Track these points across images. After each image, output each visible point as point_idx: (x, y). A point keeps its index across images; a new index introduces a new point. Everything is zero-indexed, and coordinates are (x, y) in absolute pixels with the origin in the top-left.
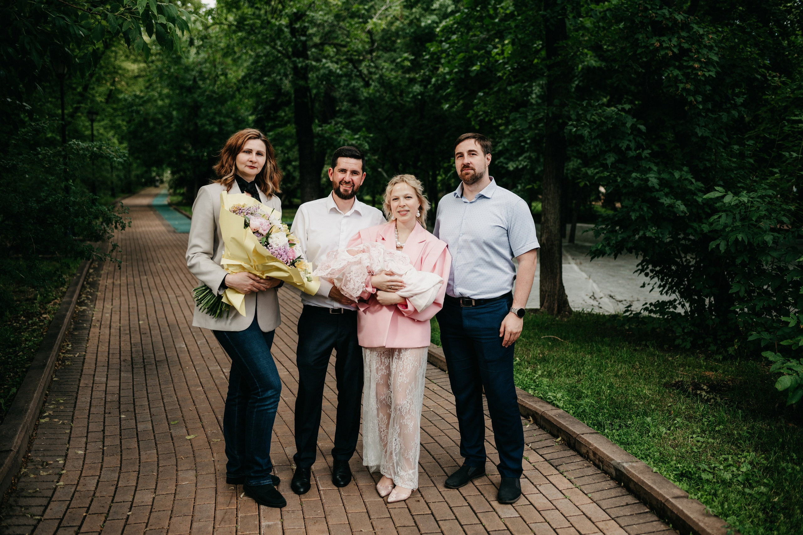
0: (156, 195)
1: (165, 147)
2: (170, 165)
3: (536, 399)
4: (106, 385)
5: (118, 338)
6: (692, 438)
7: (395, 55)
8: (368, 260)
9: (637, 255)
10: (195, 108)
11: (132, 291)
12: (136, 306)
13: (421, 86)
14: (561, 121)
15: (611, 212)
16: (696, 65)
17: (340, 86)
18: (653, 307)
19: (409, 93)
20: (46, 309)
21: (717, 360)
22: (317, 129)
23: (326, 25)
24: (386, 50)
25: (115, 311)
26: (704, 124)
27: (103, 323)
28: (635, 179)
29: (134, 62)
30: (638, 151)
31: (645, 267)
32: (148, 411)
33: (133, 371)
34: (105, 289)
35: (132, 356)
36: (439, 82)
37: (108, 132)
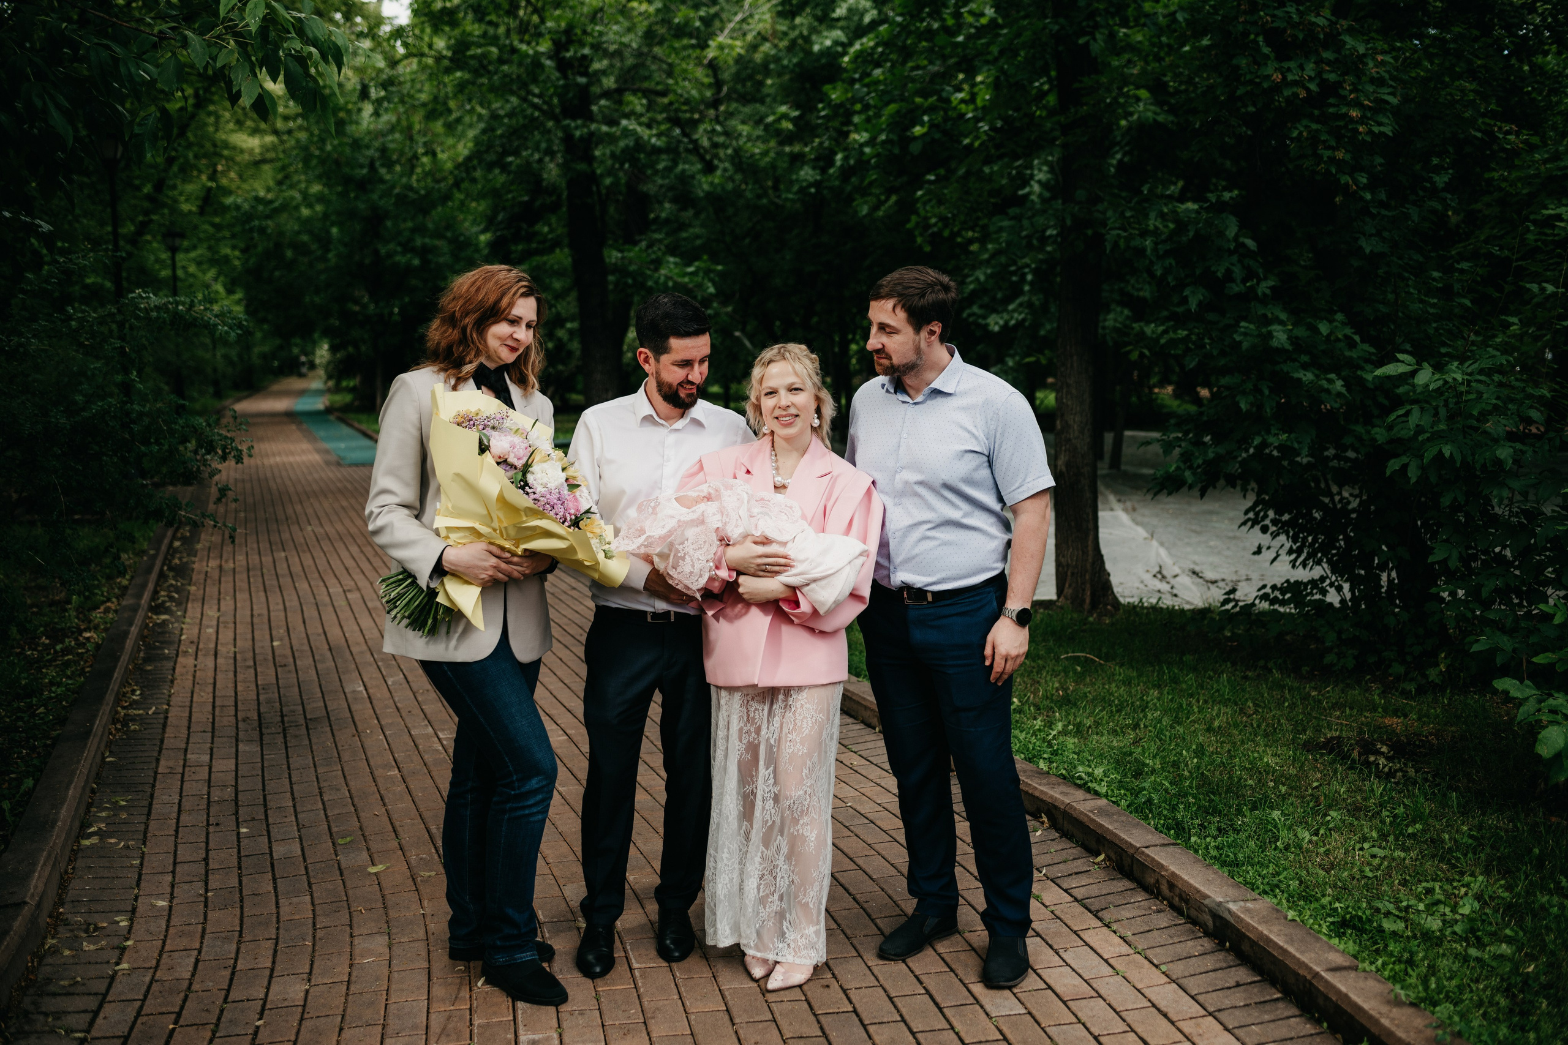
0: (302, 393)
1: (317, 300)
2: (328, 333)
3: (1053, 779)
4: (210, 768)
5: (231, 675)
6: (1362, 849)
7: (763, 109)
8: (719, 517)
9: (1245, 491)
10: (375, 221)
11: (256, 582)
12: (265, 612)
13: (814, 168)
14: (1090, 232)
15: (1192, 408)
16: (1355, 113)
17: (656, 172)
18: (1277, 594)
19: (791, 183)
20: (90, 621)
21: (1405, 694)
22: (613, 256)
23: (627, 53)
24: (745, 99)
25: (226, 622)
26: (1374, 231)
27: (201, 646)
28: (1245, 334)
29: (253, 132)
30: (1249, 284)
31: (1261, 514)
32: (293, 819)
33: (261, 739)
34: (205, 580)
35: (259, 710)
36: (852, 160)
37: (204, 272)
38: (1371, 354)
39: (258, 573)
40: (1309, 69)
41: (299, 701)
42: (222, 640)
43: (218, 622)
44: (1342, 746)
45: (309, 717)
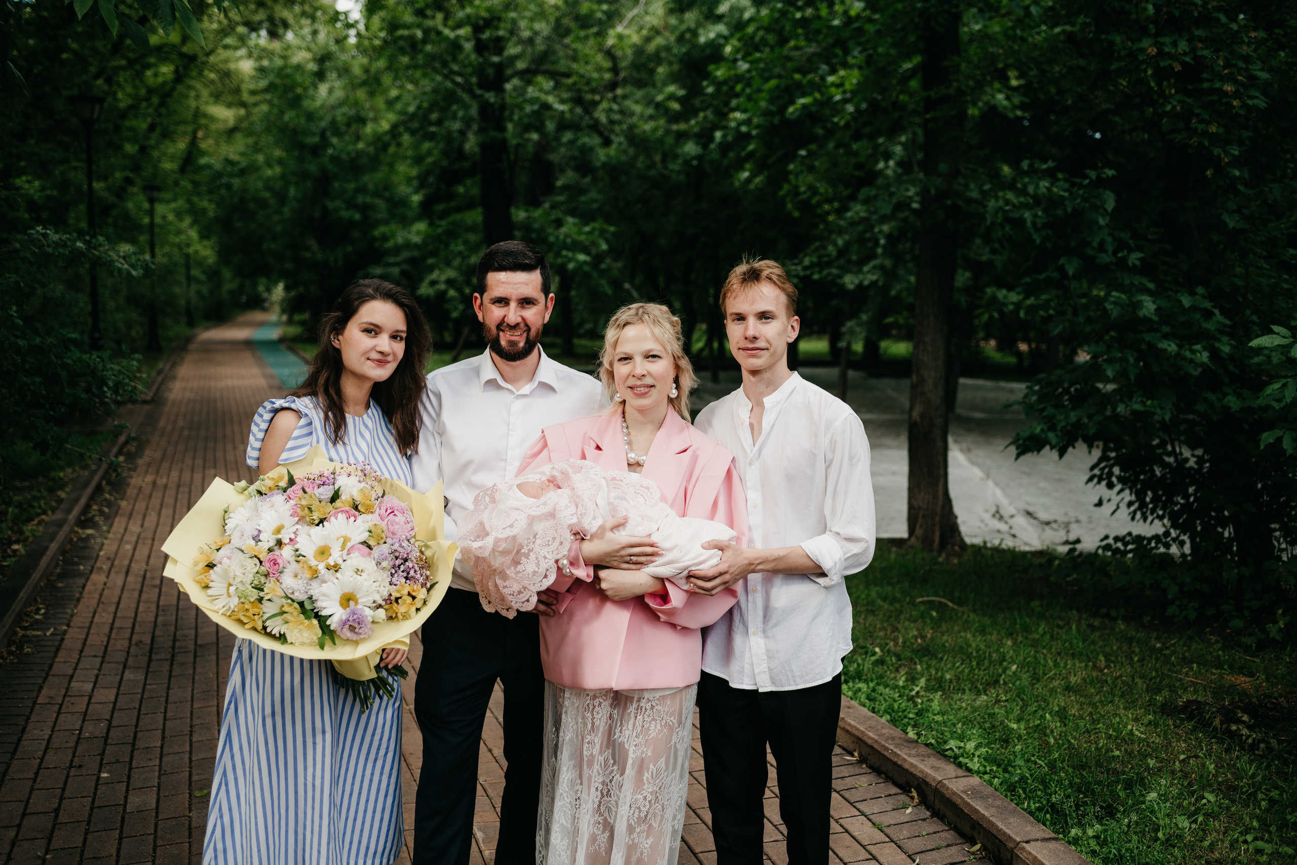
0: (262, 324)
1: (273, 246)
2: (283, 275)
3: (923, 750)
4: (90, 698)
5: (136, 594)
6: (1245, 842)
7: (653, 92)
9: (1090, 447)
10: (323, 183)
13: (697, 144)
14: (949, 202)
15: (1012, 360)
16: (1229, 88)
17: (561, 145)
18: (1119, 545)
19: (676, 156)
20: (21, 532)
21: (1247, 649)
22: (520, 215)
23: (539, 40)
24: (640, 84)
25: (145, 538)
26: (1235, 207)
27: (116, 562)
28: (1115, 303)
29: (229, 105)
30: (1120, 255)
31: (1106, 470)
32: (157, 762)
33: (148, 666)
34: (138, 495)
35: (154, 633)
36: (730, 138)
37: (181, 220)
38: (1225, 326)
39: (187, 489)
40: (1183, 46)
41: (193, 625)
42: (137, 557)
43: (138, 538)
44: (1203, 713)
45: (199, 642)
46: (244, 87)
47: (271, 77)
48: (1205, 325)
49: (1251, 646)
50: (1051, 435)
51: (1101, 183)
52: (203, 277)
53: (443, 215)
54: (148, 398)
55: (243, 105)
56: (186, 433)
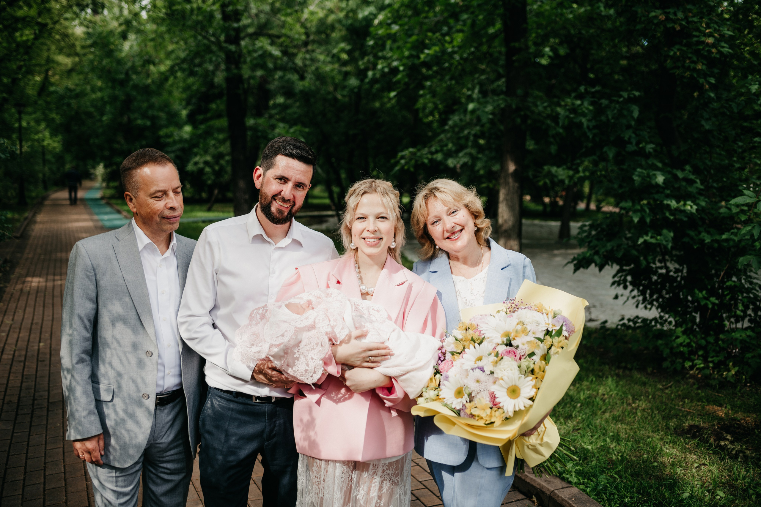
0: (90, 189)
1: (96, 141)
2: (103, 159)
5: (8, 367)
7: (330, 47)
10: (128, 102)
12: (40, 321)
13: (357, 79)
16: (709, 41)
17: (274, 79)
18: (631, 323)
19: (344, 87)
21: (713, 388)
22: (251, 122)
23: (262, 15)
24: (320, 43)
25: (15, 328)
26: (708, 117)
28: (639, 176)
29: (68, 55)
30: (641, 146)
31: (623, 278)
32: (21, 492)
33: (16, 419)
34: (10, 299)
35: (20, 395)
36: (378, 76)
37: (39, 125)
39: (43, 295)
40: (680, 15)
41: (47, 388)
42: (9, 341)
43: (10, 328)
44: (702, 434)
45: (50, 401)
46: (77, 43)
47: (94, 39)
48: (690, 189)
49: (715, 386)
50: (596, 258)
51: (632, 100)
52: (53, 160)
53: (202, 122)
54: (18, 235)
55: (77, 55)
56: (42, 257)
